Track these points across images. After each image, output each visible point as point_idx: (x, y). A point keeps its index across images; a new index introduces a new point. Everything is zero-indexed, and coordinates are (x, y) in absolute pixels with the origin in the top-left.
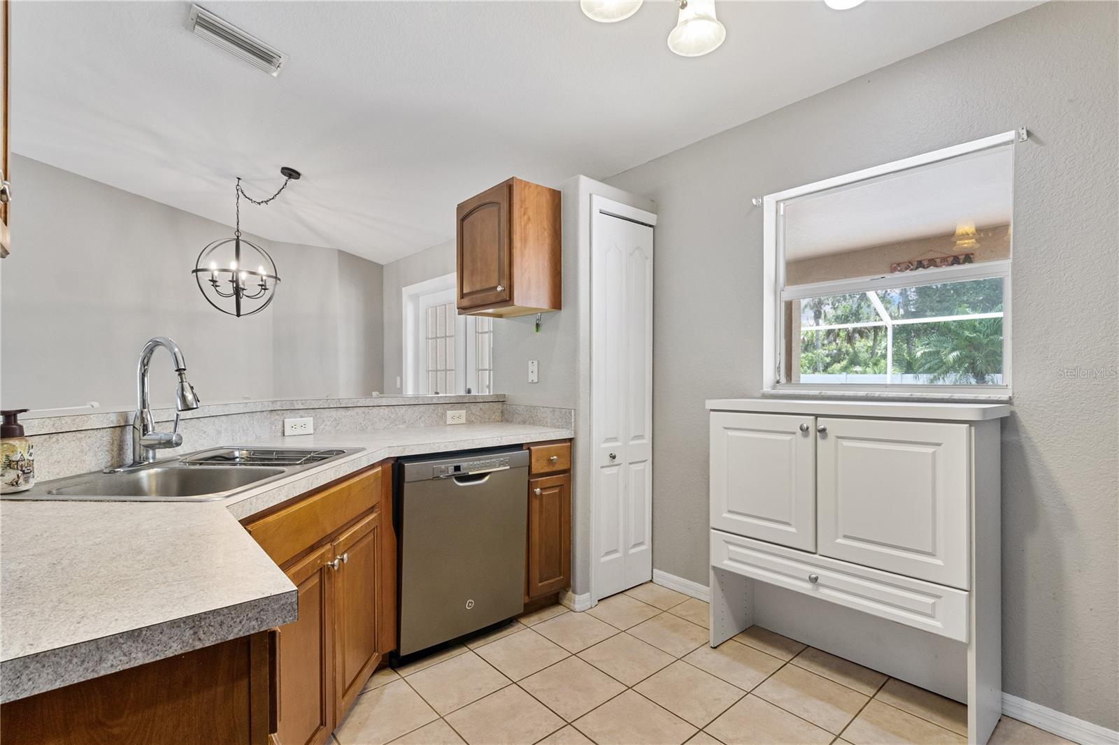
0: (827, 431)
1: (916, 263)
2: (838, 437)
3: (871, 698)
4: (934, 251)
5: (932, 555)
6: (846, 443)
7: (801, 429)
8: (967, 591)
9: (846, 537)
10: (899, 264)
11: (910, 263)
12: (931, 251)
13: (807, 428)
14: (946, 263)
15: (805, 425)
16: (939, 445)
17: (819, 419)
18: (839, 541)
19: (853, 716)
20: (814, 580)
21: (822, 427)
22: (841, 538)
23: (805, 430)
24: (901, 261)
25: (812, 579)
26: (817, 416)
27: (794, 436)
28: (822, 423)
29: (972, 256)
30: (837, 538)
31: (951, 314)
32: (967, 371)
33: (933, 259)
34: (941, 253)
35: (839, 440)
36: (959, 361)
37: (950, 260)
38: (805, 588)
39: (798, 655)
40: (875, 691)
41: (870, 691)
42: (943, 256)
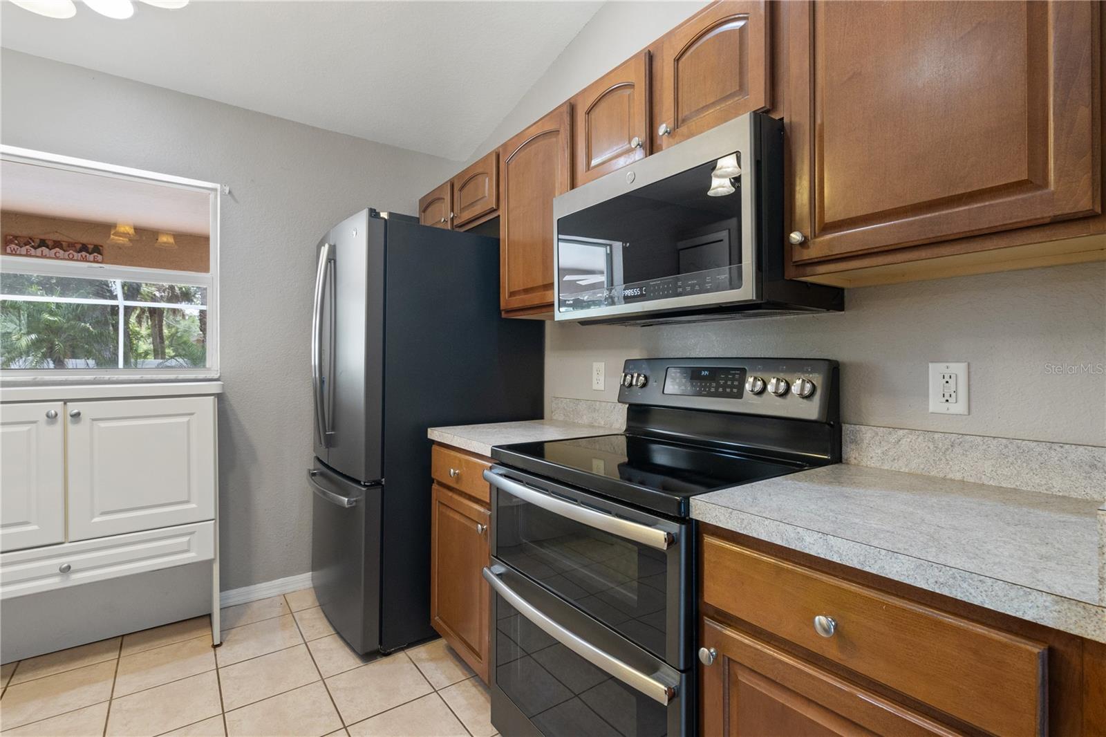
0: (81, 416)
1: (38, 241)
2: (93, 420)
3: (119, 658)
4: (60, 233)
5: (187, 502)
6: (102, 424)
7: (48, 416)
8: (212, 520)
9: (104, 513)
10: (16, 237)
11: (31, 239)
12: (56, 232)
13: (56, 415)
14: (74, 248)
15: (53, 412)
16: (192, 414)
17: (68, 403)
18: (96, 520)
19: (113, 680)
20: (66, 570)
21: (76, 411)
22: (98, 517)
23: (52, 418)
24: (19, 234)
25: (64, 569)
26: (66, 402)
27: (34, 425)
28: (74, 408)
29: (101, 248)
30: (93, 517)
31: (22, 293)
32: (44, 356)
33: (59, 241)
34: (67, 236)
35: (95, 422)
36: (35, 345)
37: (78, 246)
38: (54, 583)
39: (13, 675)
40: (118, 653)
41: (114, 655)
42: (70, 240)
